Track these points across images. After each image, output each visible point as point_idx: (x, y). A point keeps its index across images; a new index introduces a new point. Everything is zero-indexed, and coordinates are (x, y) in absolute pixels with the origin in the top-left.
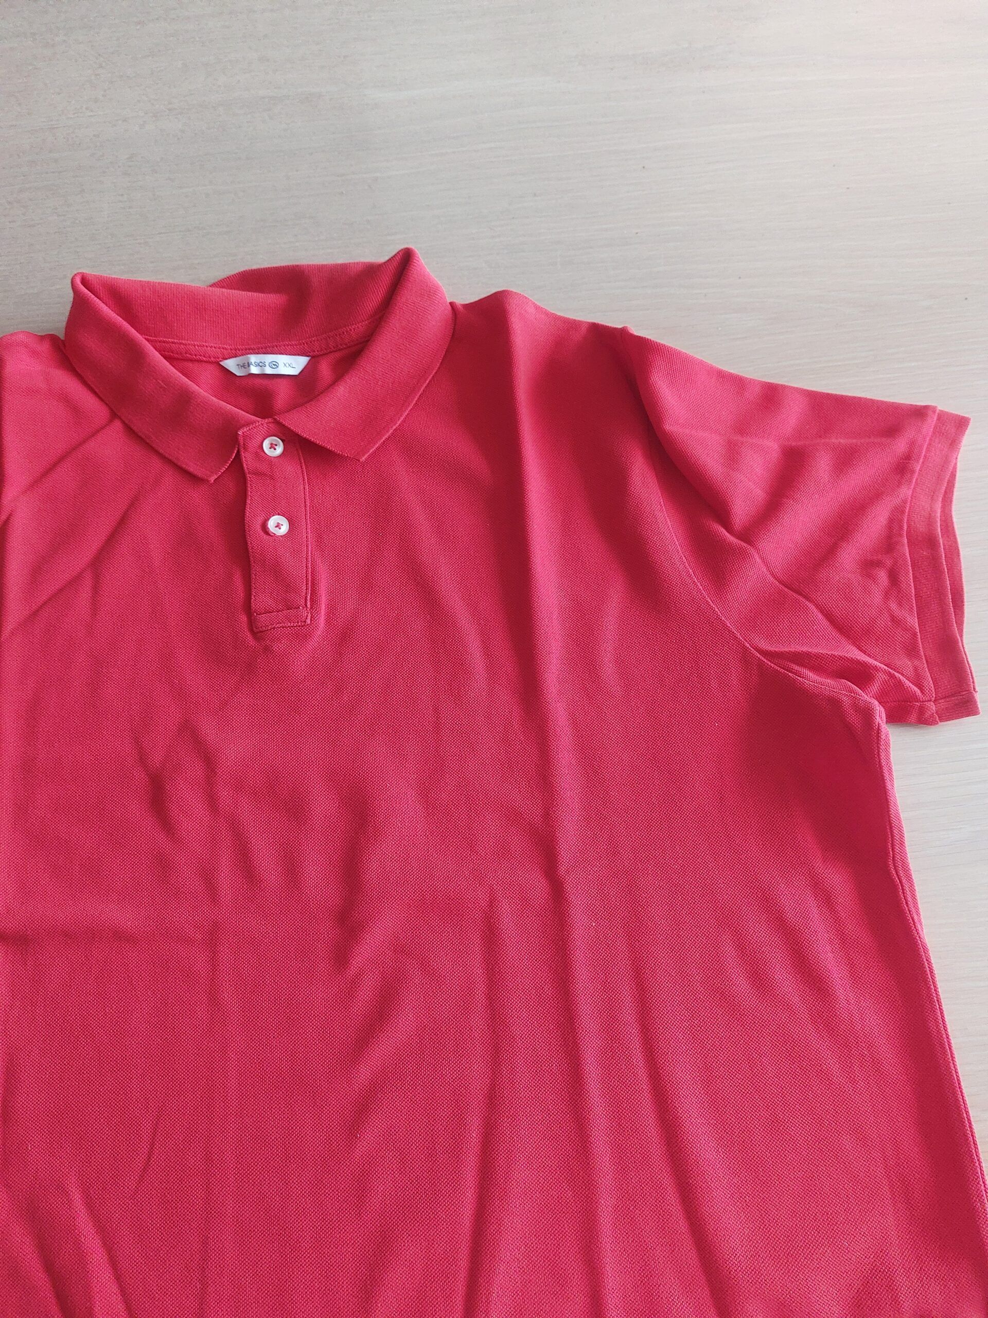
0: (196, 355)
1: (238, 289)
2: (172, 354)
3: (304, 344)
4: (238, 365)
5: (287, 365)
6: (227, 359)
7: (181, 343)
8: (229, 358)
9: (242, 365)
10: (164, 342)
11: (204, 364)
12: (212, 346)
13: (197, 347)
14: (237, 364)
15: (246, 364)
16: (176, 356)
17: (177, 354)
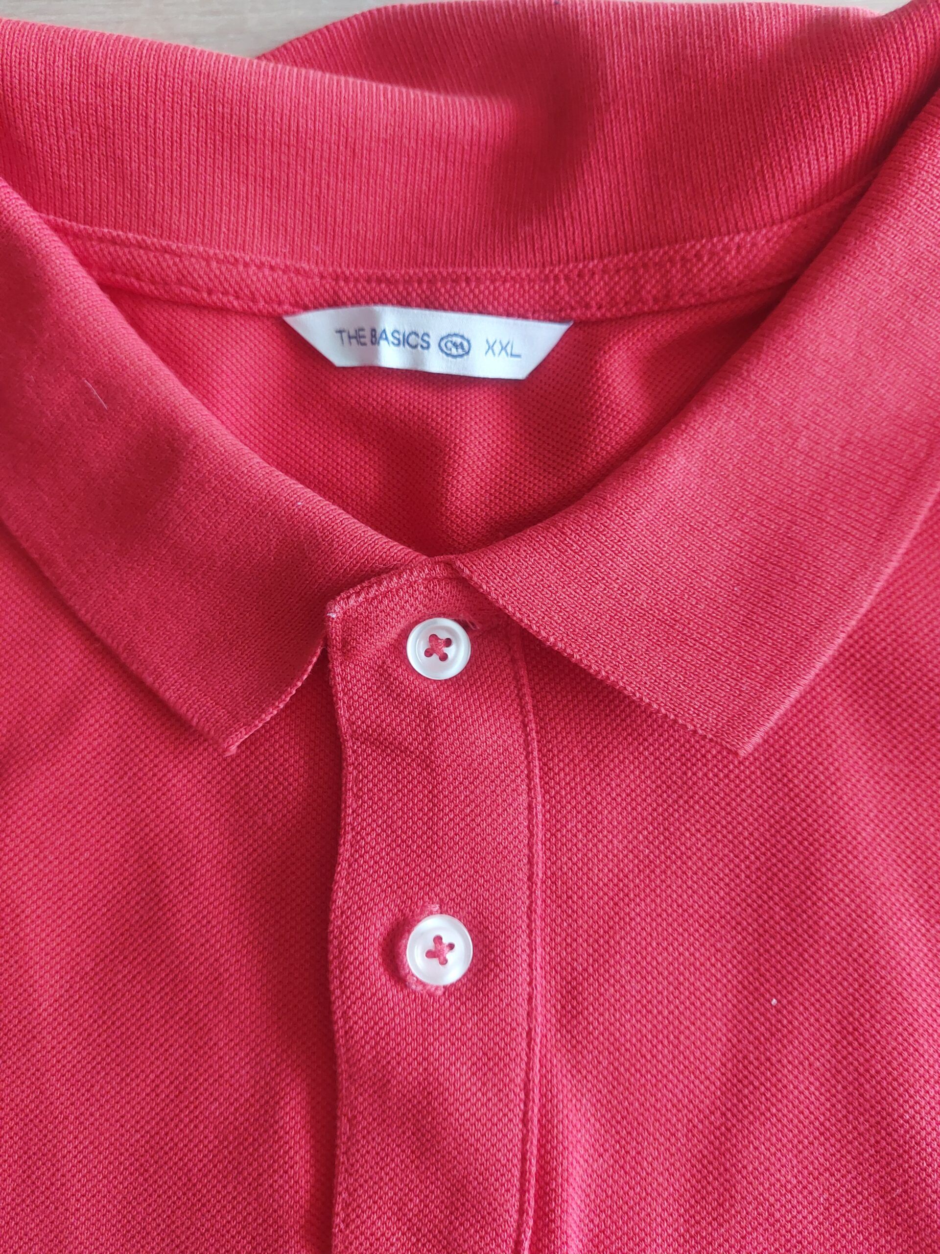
0: (210, 292)
1: (357, 72)
2: (136, 284)
3: (556, 279)
4: (340, 332)
5: (497, 348)
6: (306, 308)
7: (166, 250)
8: (316, 308)
9: (352, 333)
10: (114, 241)
11: (234, 322)
12: (262, 264)
13: (214, 264)
14: (338, 327)
15: (367, 333)
16: (147, 288)
17: (153, 282)
